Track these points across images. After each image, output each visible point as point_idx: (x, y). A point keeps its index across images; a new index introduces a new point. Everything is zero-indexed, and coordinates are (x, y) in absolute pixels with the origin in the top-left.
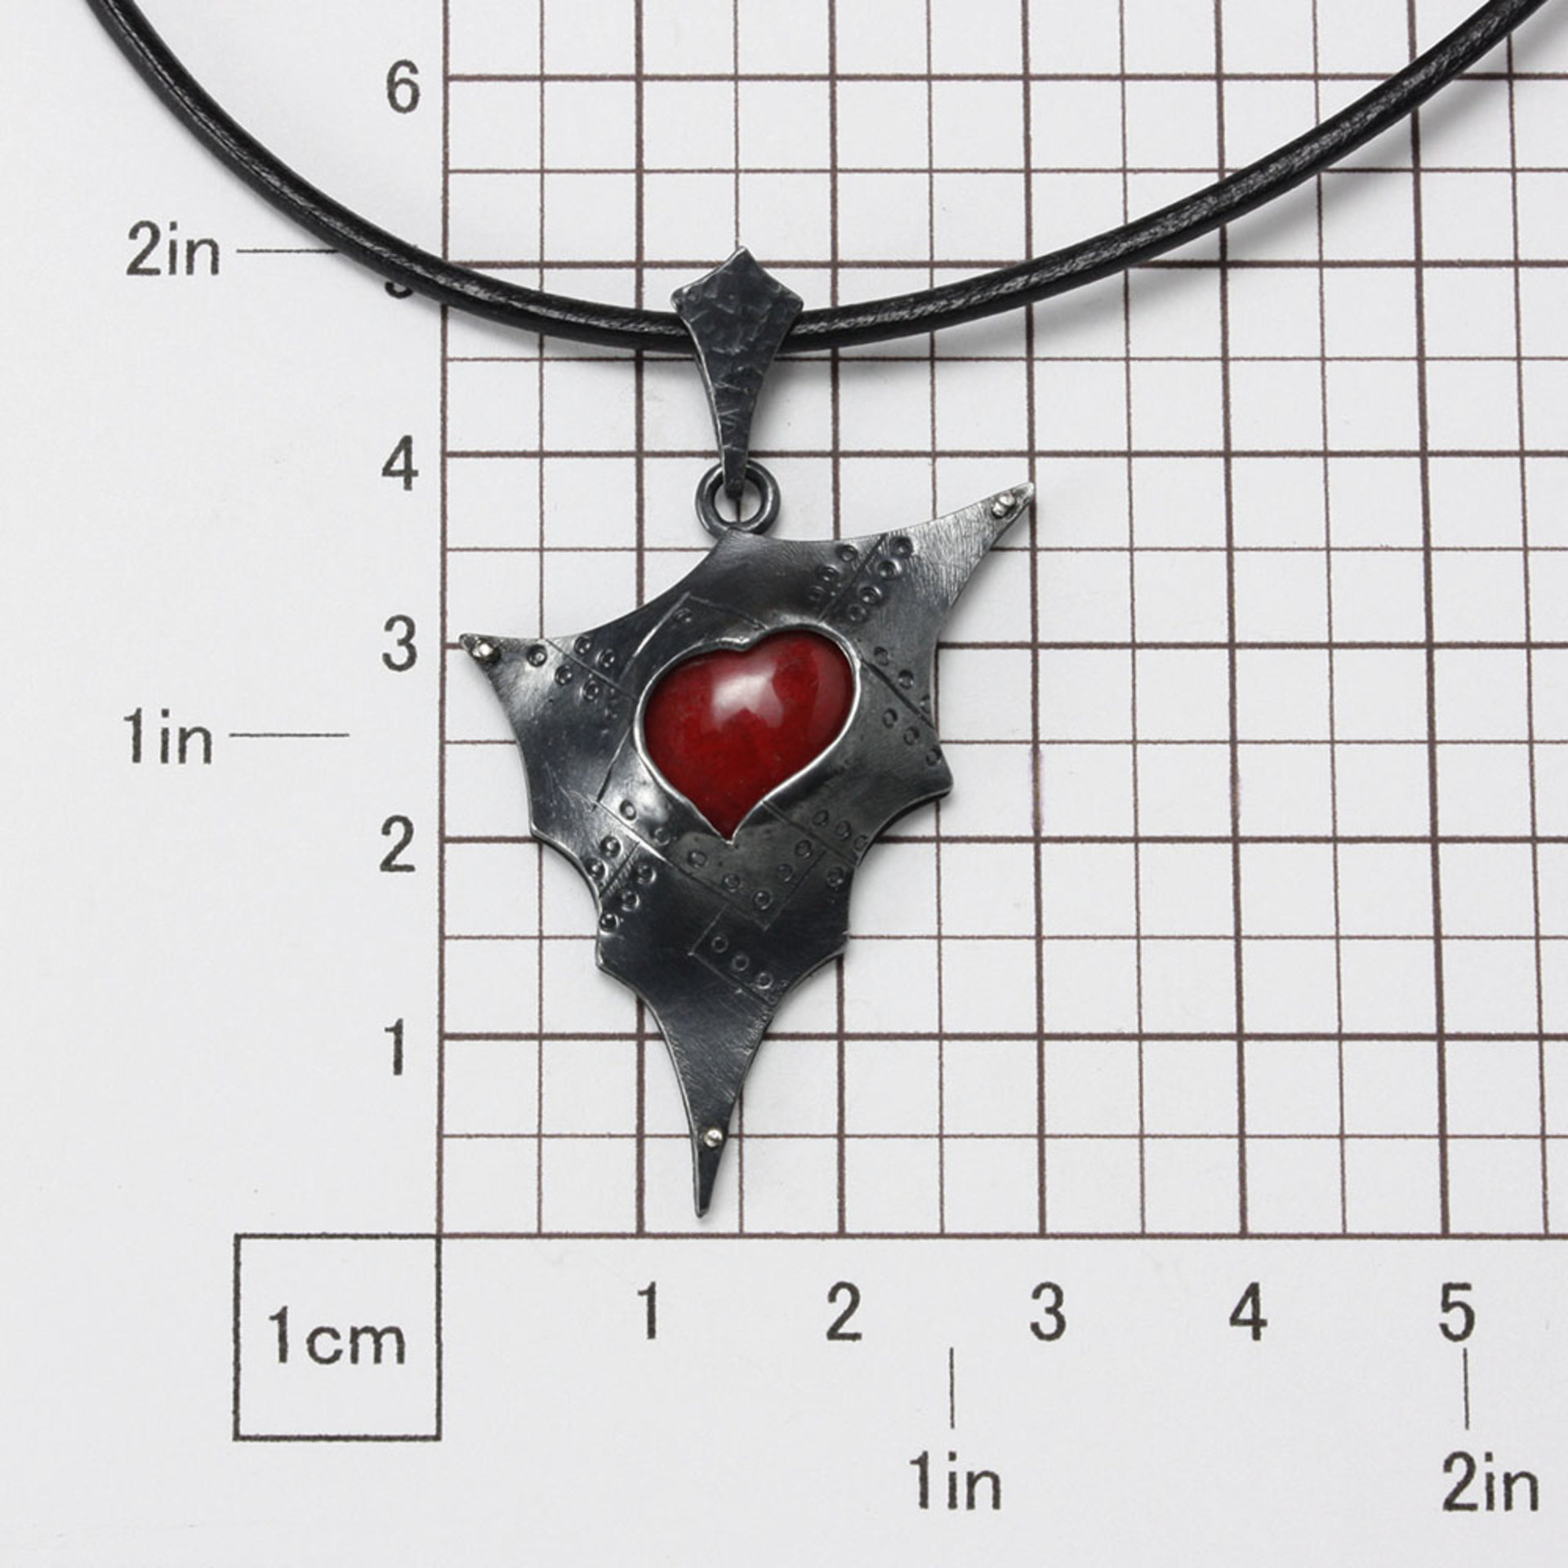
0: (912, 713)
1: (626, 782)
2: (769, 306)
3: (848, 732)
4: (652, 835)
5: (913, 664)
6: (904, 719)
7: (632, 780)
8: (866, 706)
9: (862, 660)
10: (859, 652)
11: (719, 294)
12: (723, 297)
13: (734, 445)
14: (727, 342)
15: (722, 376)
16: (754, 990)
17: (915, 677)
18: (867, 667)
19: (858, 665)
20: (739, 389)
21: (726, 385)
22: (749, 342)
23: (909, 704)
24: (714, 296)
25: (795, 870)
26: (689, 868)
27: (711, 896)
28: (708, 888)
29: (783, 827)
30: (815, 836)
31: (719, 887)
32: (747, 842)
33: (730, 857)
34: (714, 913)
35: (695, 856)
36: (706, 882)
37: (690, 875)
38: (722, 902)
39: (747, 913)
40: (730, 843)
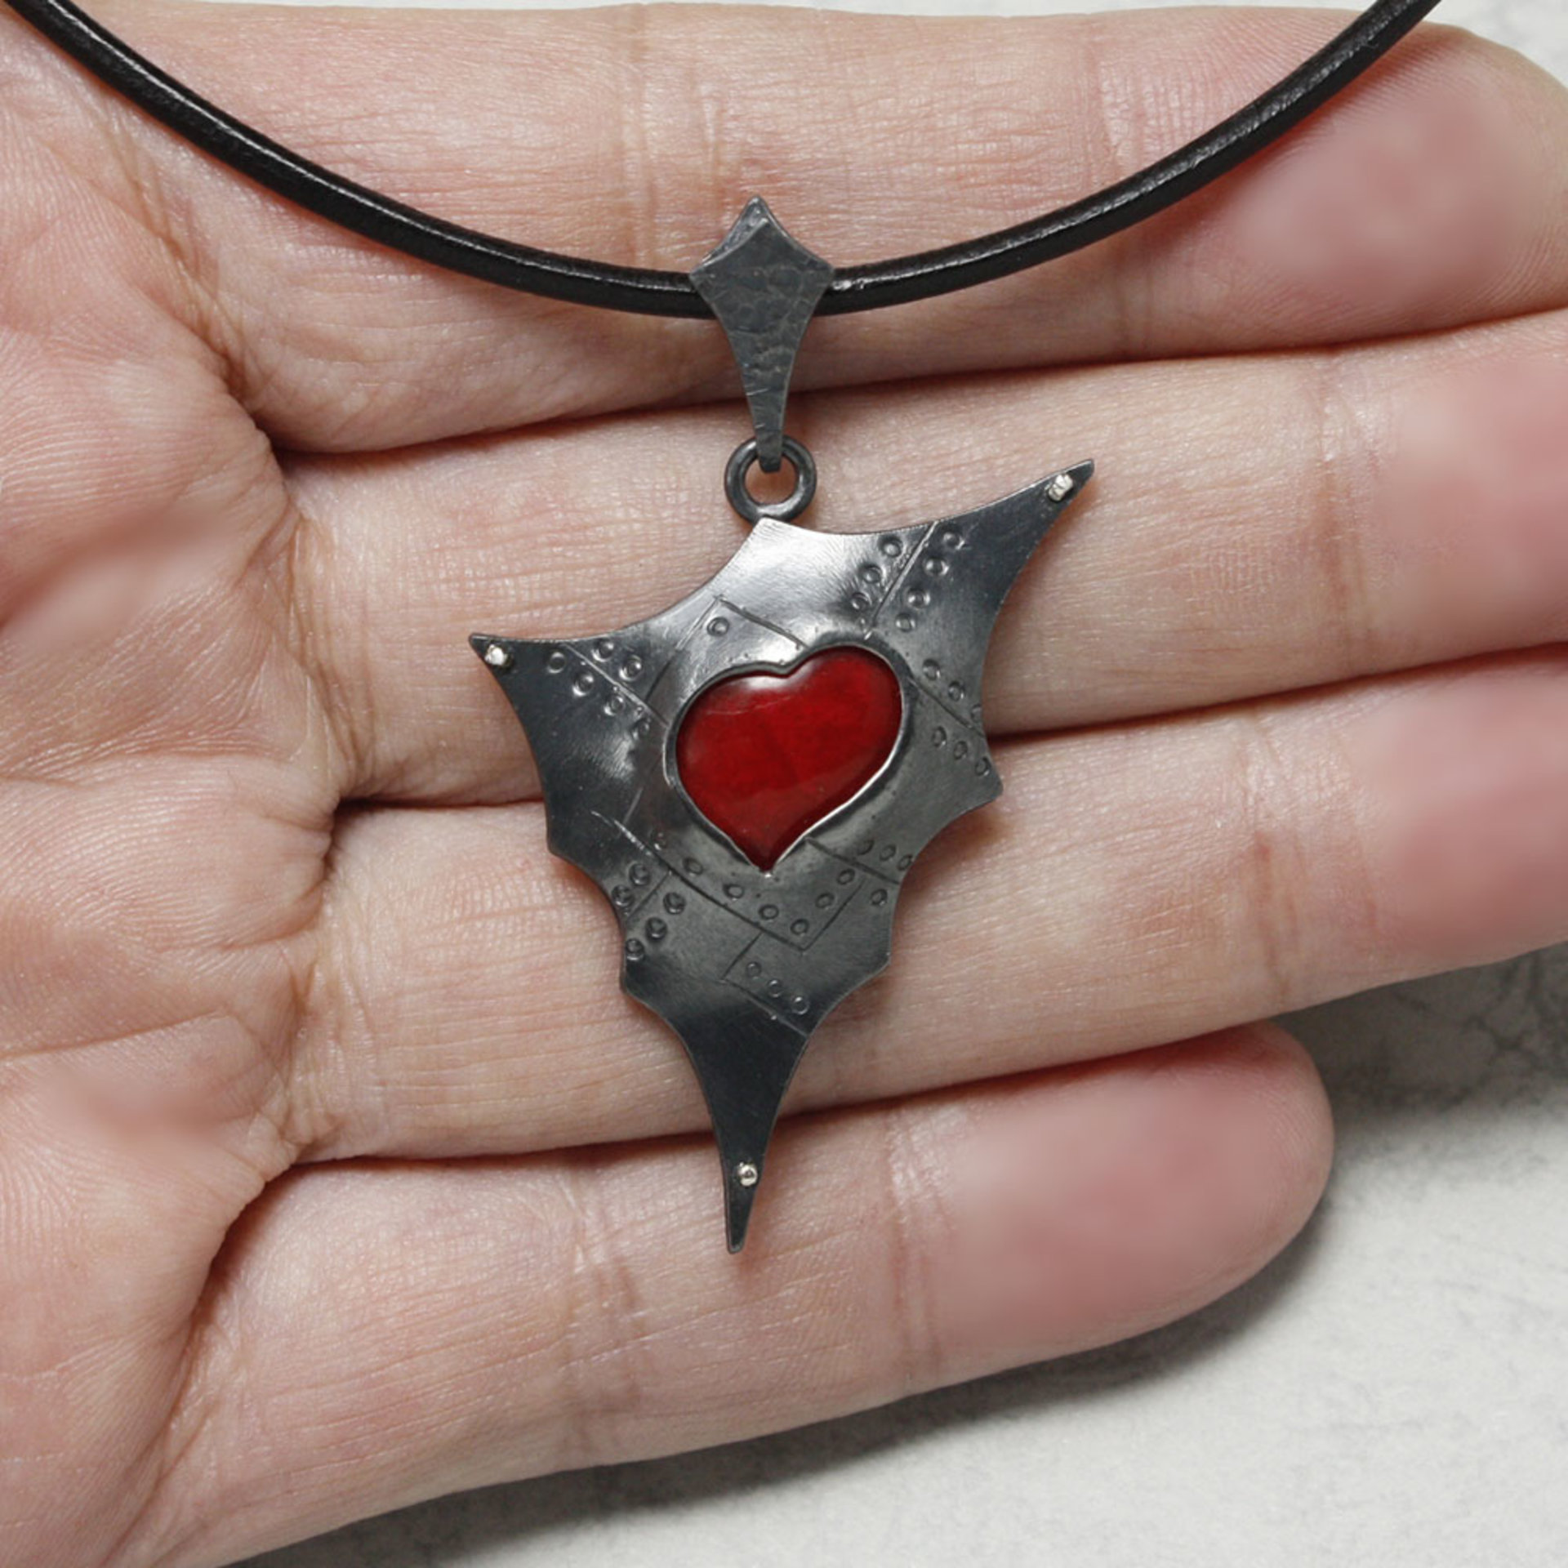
0: (961, 725)
5: (964, 673)
6: (954, 734)
16: (789, 1016)
17: (967, 687)
23: (959, 719)
25: (837, 898)
26: (724, 899)
27: (747, 926)
28: (743, 918)
29: (827, 861)
30: (858, 865)
31: (755, 917)
32: (787, 877)
33: (768, 890)
34: (749, 942)
35: (732, 891)
36: (742, 912)
37: (725, 906)
38: (758, 931)
39: (784, 941)
40: (769, 876)
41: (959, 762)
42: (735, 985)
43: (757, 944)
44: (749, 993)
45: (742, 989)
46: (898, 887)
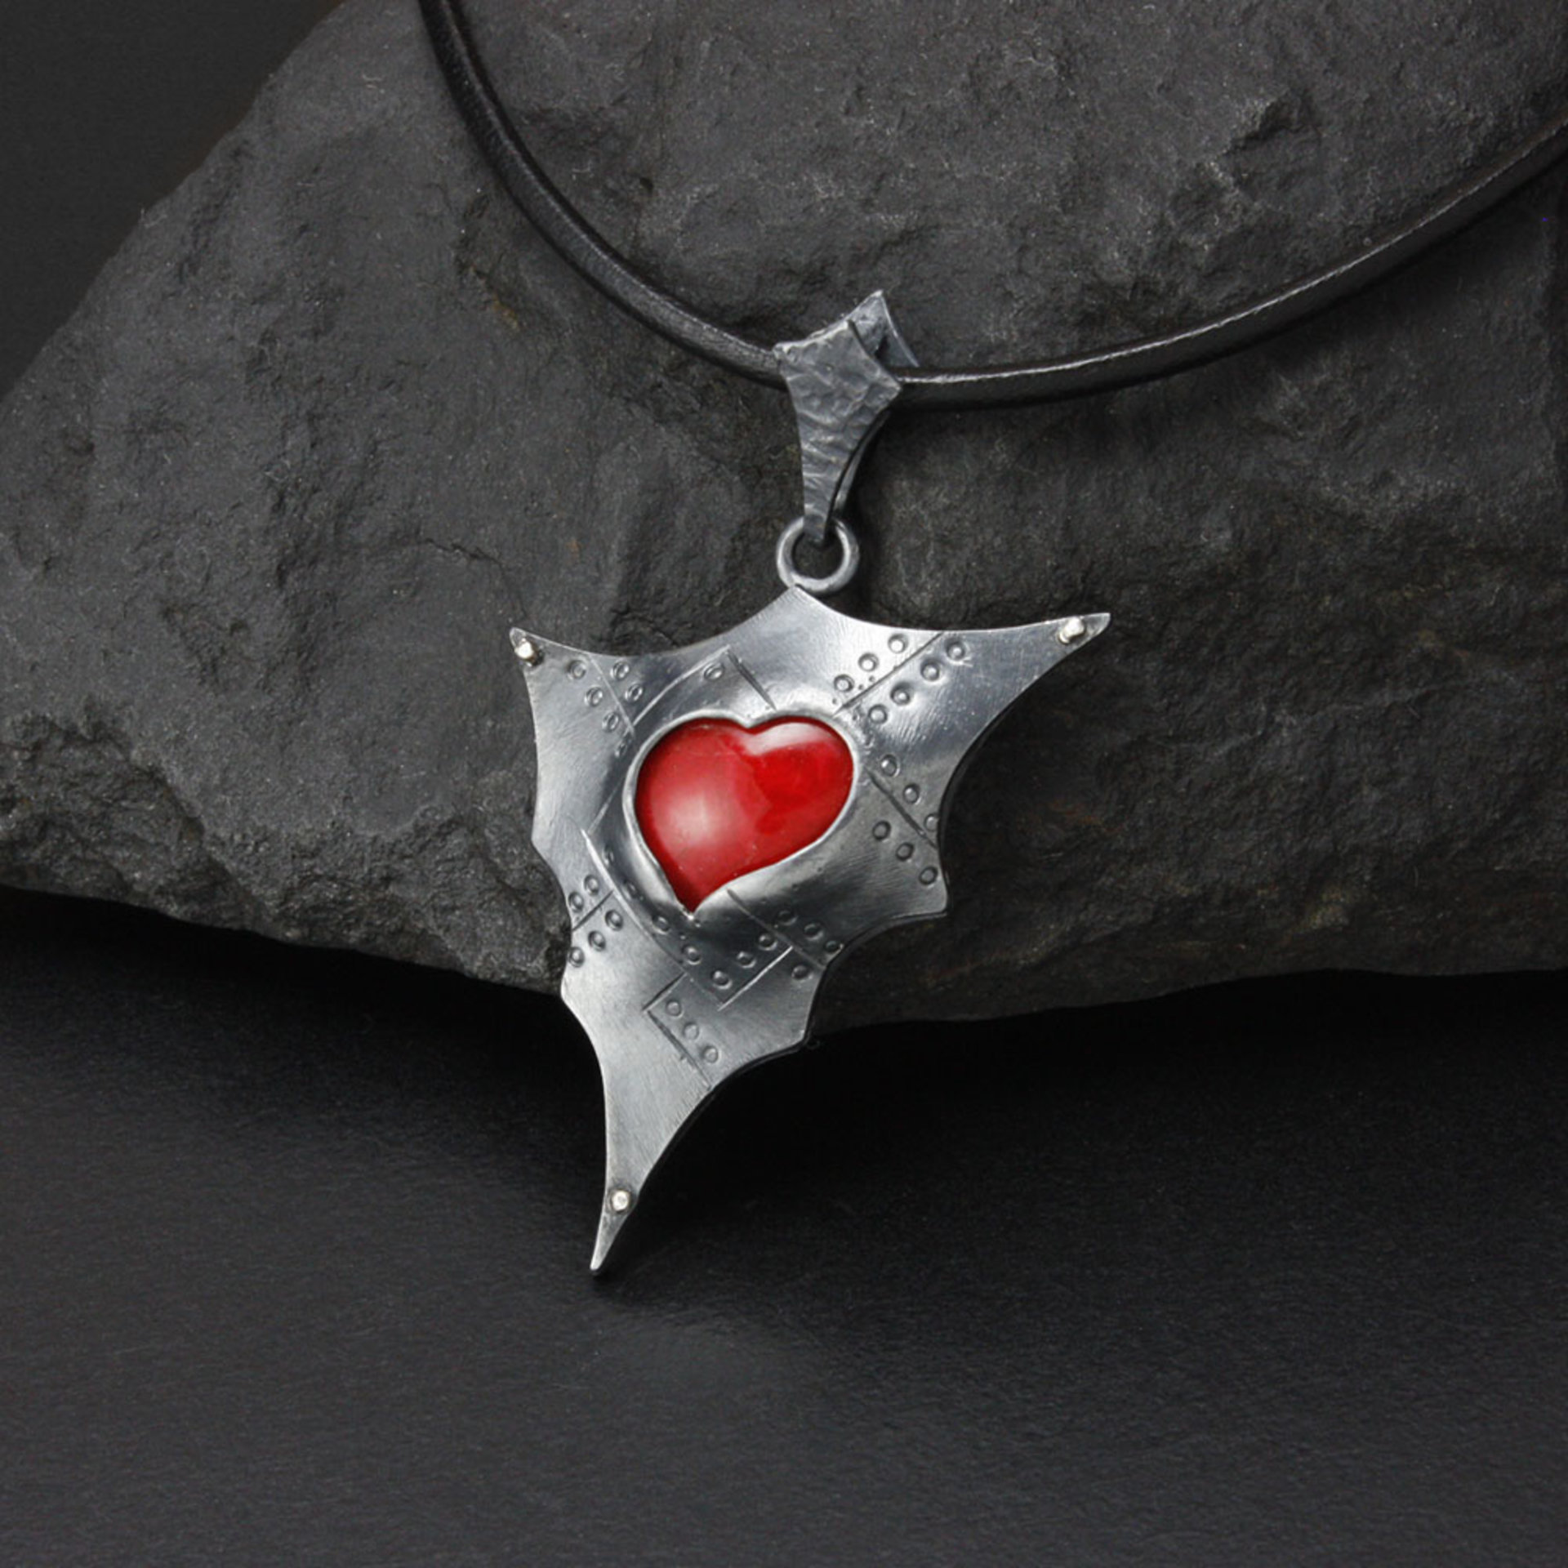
0: (912, 829)
2: (865, 387)
3: (829, 837)
4: (625, 888)
5: (925, 781)
6: (901, 834)
11: (817, 361)
12: (820, 367)
14: (819, 411)
15: (814, 440)
16: (699, 1064)
17: (926, 793)
19: (858, 771)
20: (825, 456)
21: (816, 450)
22: (841, 416)
23: (908, 818)
24: (812, 363)
25: (757, 958)
26: (653, 929)
27: (671, 962)
28: (669, 954)
31: (679, 956)
33: (690, 929)
34: (672, 979)
37: (654, 937)
40: (691, 917)
41: (900, 864)
42: (655, 1018)
43: (679, 983)
44: (667, 1030)
45: (661, 1024)
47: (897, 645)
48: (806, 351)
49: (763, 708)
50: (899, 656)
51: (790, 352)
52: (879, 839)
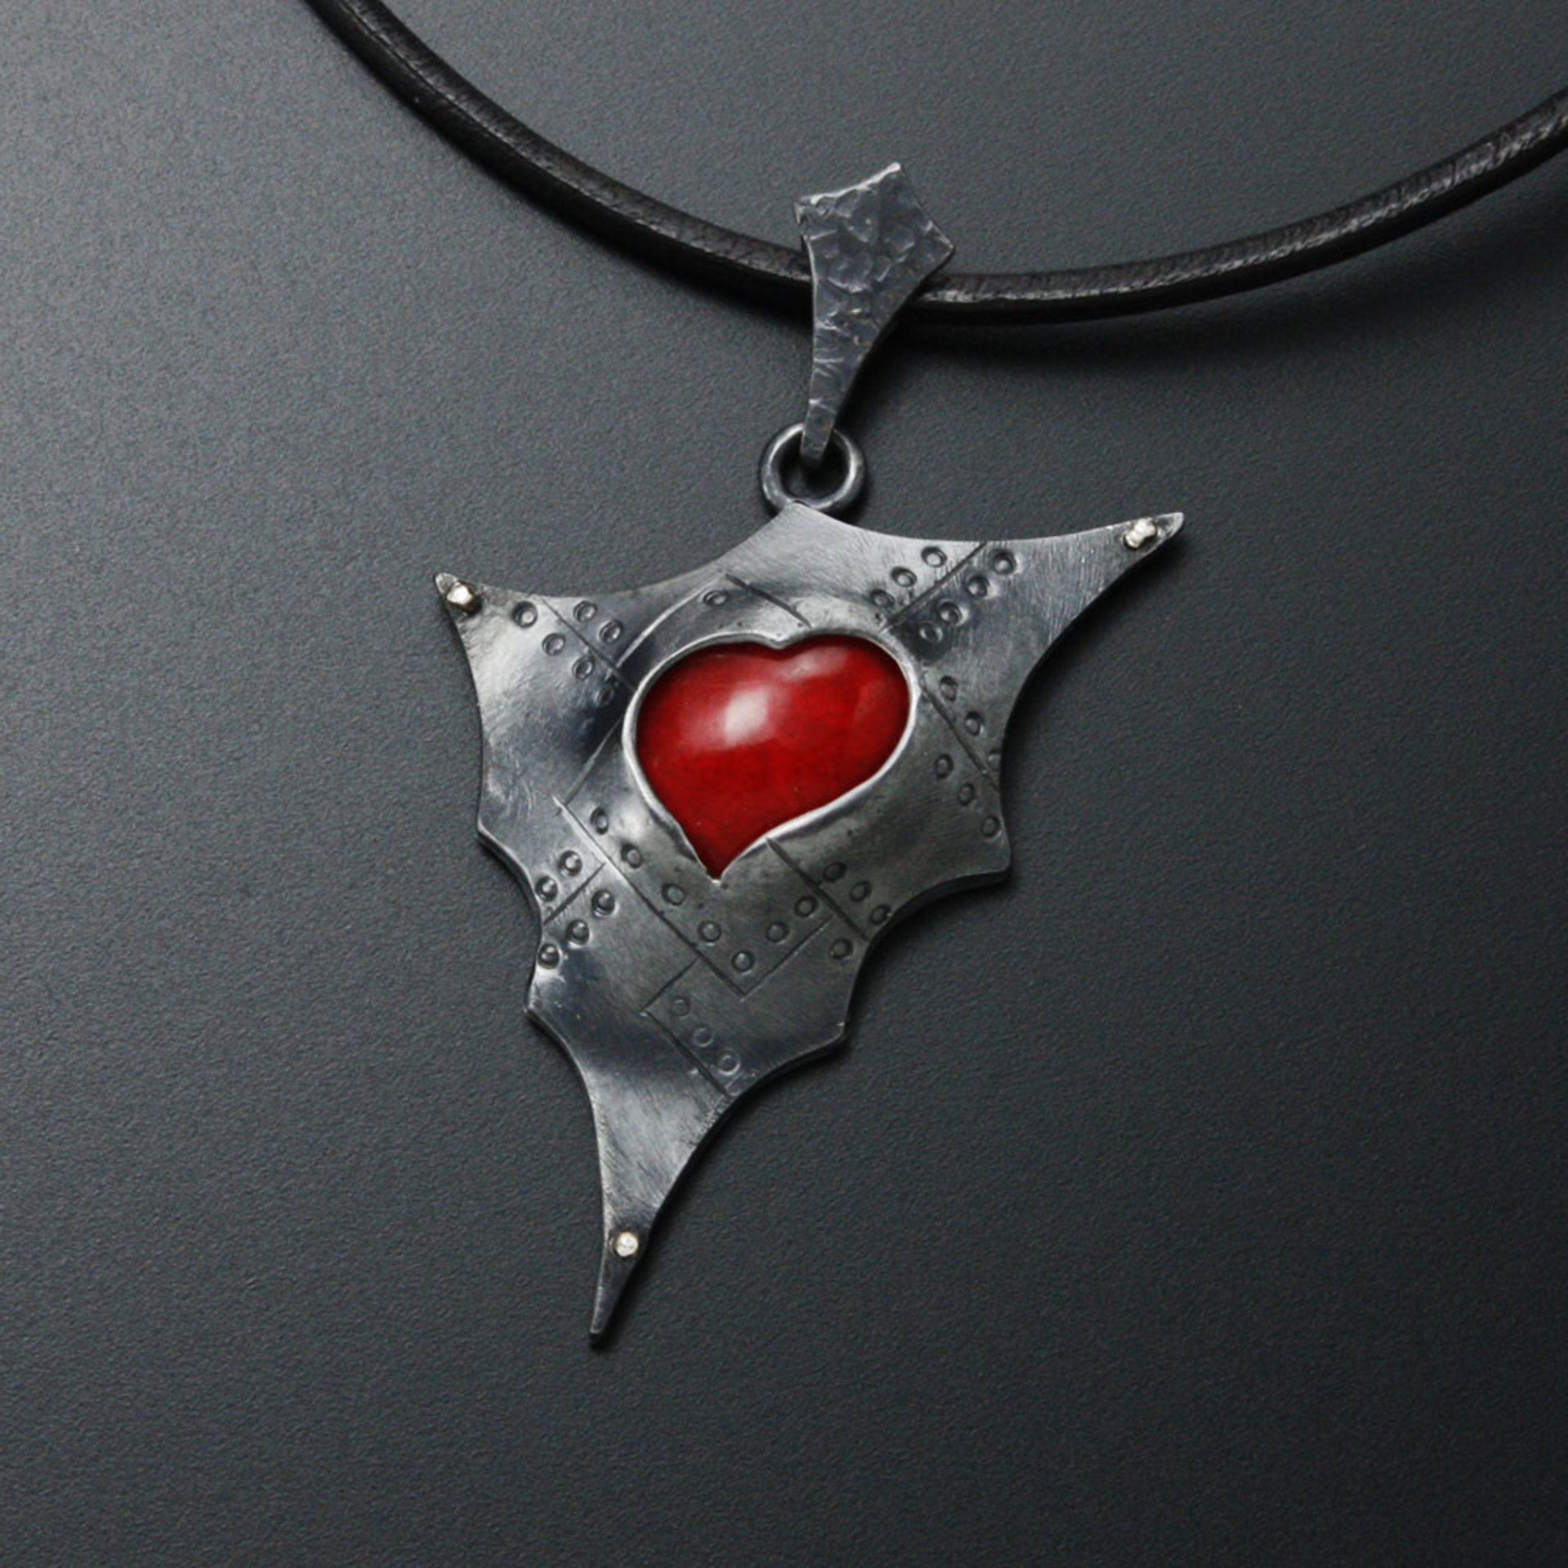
0: (974, 766)
1: (603, 784)
2: (910, 245)
3: (889, 772)
4: (624, 858)
5: (987, 707)
6: (963, 772)
7: (611, 784)
8: (918, 745)
9: (924, 688)
10: (921, 677)
11: (854, 213)
12: (857, 220)
13: (822, 402)
14: (847, 275)
15: (833, 314)
16: (713, 1075)
17: (988, 724)
18: (927, 697)
19: (915, 694)
20: (847, 335)
21: (834, 328)
22: (875, 282)
23: (972, 756)
24: (848, 215)
25: (792, 932)
26: (661, 905)
27: (683, 948)
28: (680, 935)
29: (787, 874)
30: (823, 894)
31: (693, 936)
32: (738, 886)
33: (714, 900)
34: (681, 968)
35: (671, 892)
36: (679, 926)
37: (660, 914)
38: (694, 956)
39: (722, 975)
40: (716, 882)
41: (963, 809)
42: (657, 1022)
43: (689, 972)
44: (671, 1035)
45: (665, 1030)
46: (866, 945)
47: (934, 559)
48: (842, 200)
49: (796, 626)
50: (939, 570)
51: (819, 204)
52: (942, 776)
